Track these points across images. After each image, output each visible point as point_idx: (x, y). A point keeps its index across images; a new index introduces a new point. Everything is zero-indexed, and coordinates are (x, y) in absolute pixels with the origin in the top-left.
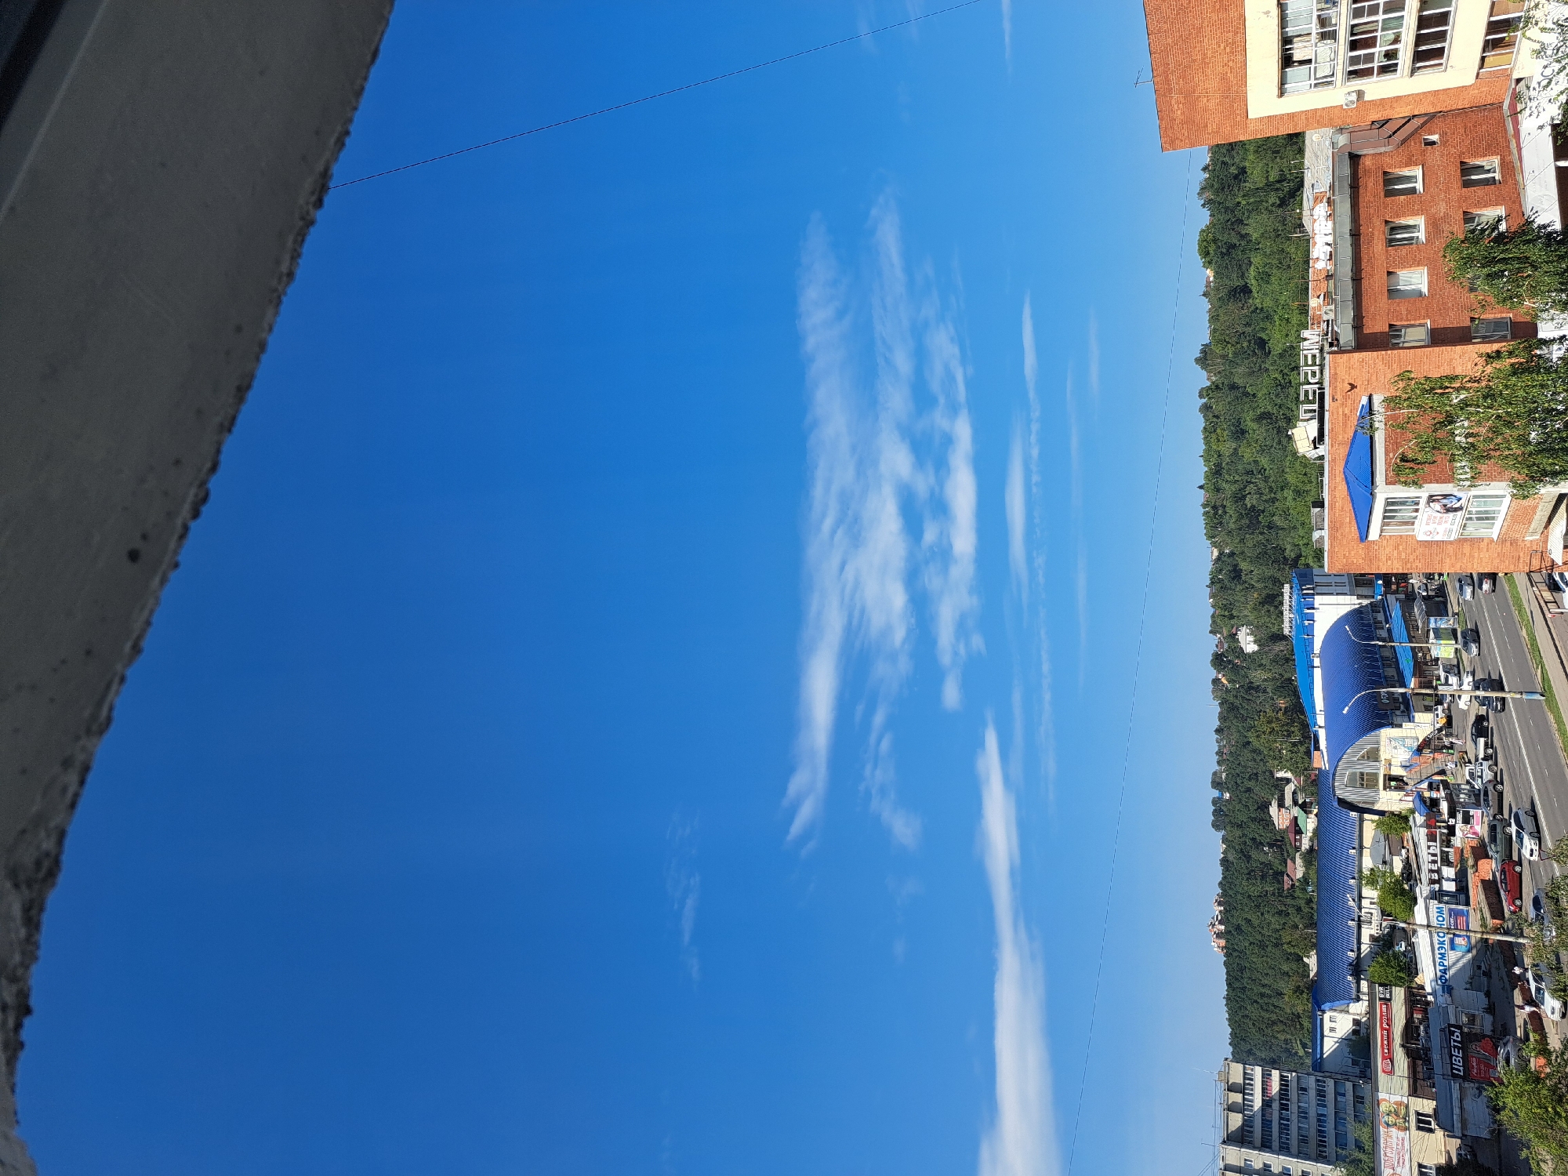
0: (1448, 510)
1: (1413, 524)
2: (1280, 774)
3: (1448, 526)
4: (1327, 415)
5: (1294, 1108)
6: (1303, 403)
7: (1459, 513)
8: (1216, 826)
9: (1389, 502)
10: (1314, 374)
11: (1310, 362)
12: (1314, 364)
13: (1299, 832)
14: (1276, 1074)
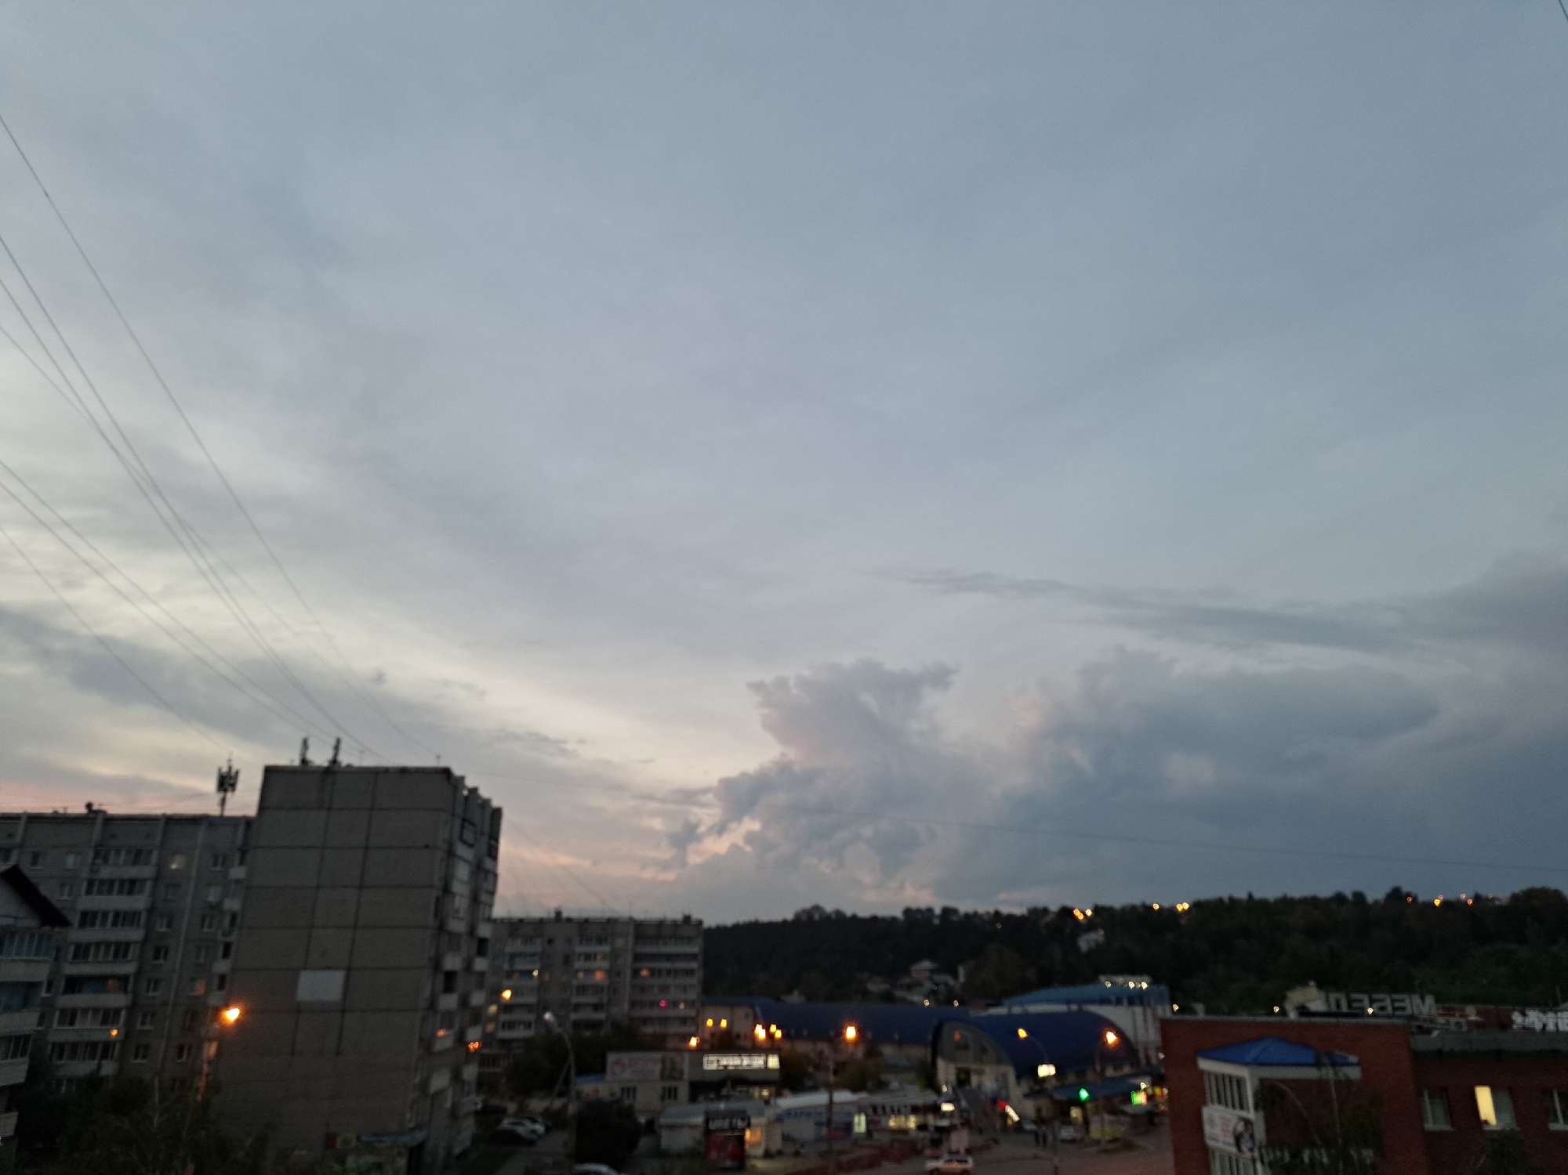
0: (1238, 1139)
1: (1220, 1102)
2: (961, 971)
3: (1221, 1138)
4: (1333, 1020)
5: (669, 981)
6: (1348, 996)
7: (1233, 1150)
8: (908, 912)
9: (1240, 1082)
10: (1382, 1008)
11: (1397, 1005)
12: (1395, 1009)
13: (909, 988)
14: (694, 965)
